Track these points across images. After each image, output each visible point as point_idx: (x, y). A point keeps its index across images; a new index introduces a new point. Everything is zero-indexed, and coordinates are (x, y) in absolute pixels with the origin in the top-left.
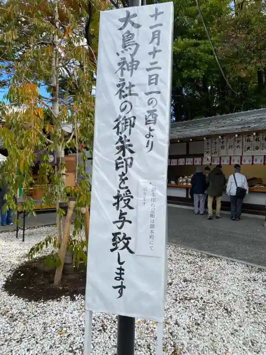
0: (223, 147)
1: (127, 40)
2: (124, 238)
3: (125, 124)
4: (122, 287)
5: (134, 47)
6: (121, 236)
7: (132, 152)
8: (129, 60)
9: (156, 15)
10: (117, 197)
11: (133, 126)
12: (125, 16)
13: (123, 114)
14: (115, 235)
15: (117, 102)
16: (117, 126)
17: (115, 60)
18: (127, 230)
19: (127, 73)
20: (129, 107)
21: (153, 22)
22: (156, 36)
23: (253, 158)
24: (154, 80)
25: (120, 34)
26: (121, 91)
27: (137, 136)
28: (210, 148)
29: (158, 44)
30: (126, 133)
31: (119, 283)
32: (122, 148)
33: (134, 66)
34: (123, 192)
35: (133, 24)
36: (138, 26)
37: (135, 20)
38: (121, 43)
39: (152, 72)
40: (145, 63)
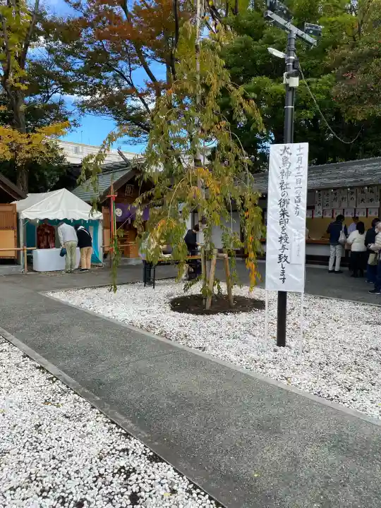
0: (335, 199)
1: (285, 160)
2: (285, 256)
3: (283, 202)
4: (284, 279)
5: (288, 165)
6: (283, 256)
7: (288, 216)
8: (286, 171)
9: (300, 149)
10: (281, 238)
11: (288, 203)
12: (283, 148)
13: (283, 198)
14: (280, 255)
15: (280, 191)
16: (280, 204)
17: (278, 171)
18: (286, 253)
19: (285, 178)
20: (286, 194)
21: (298, 152)
22: (300, 159)
23: (367, 211)
24: (299, 181)
25: (281, 157)
26: (282, 186)
27: (291, 208)
28: (321, 199)
29: (301, 163)
30: (285, 207)
31: (283, 277)
32: (283, 214)
33: (289, 174)
34: (283, 235)
35: (288, 153)
36: (291, 154)
37: (289, 151)
38: (281, 162)
39: (297, 178)
40: (295, 173)
